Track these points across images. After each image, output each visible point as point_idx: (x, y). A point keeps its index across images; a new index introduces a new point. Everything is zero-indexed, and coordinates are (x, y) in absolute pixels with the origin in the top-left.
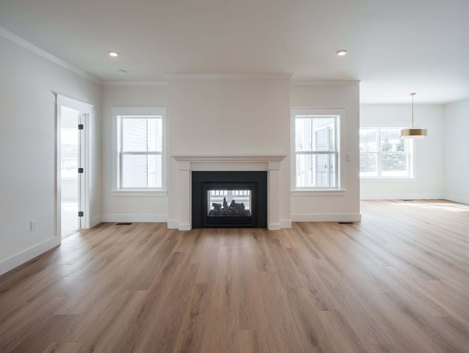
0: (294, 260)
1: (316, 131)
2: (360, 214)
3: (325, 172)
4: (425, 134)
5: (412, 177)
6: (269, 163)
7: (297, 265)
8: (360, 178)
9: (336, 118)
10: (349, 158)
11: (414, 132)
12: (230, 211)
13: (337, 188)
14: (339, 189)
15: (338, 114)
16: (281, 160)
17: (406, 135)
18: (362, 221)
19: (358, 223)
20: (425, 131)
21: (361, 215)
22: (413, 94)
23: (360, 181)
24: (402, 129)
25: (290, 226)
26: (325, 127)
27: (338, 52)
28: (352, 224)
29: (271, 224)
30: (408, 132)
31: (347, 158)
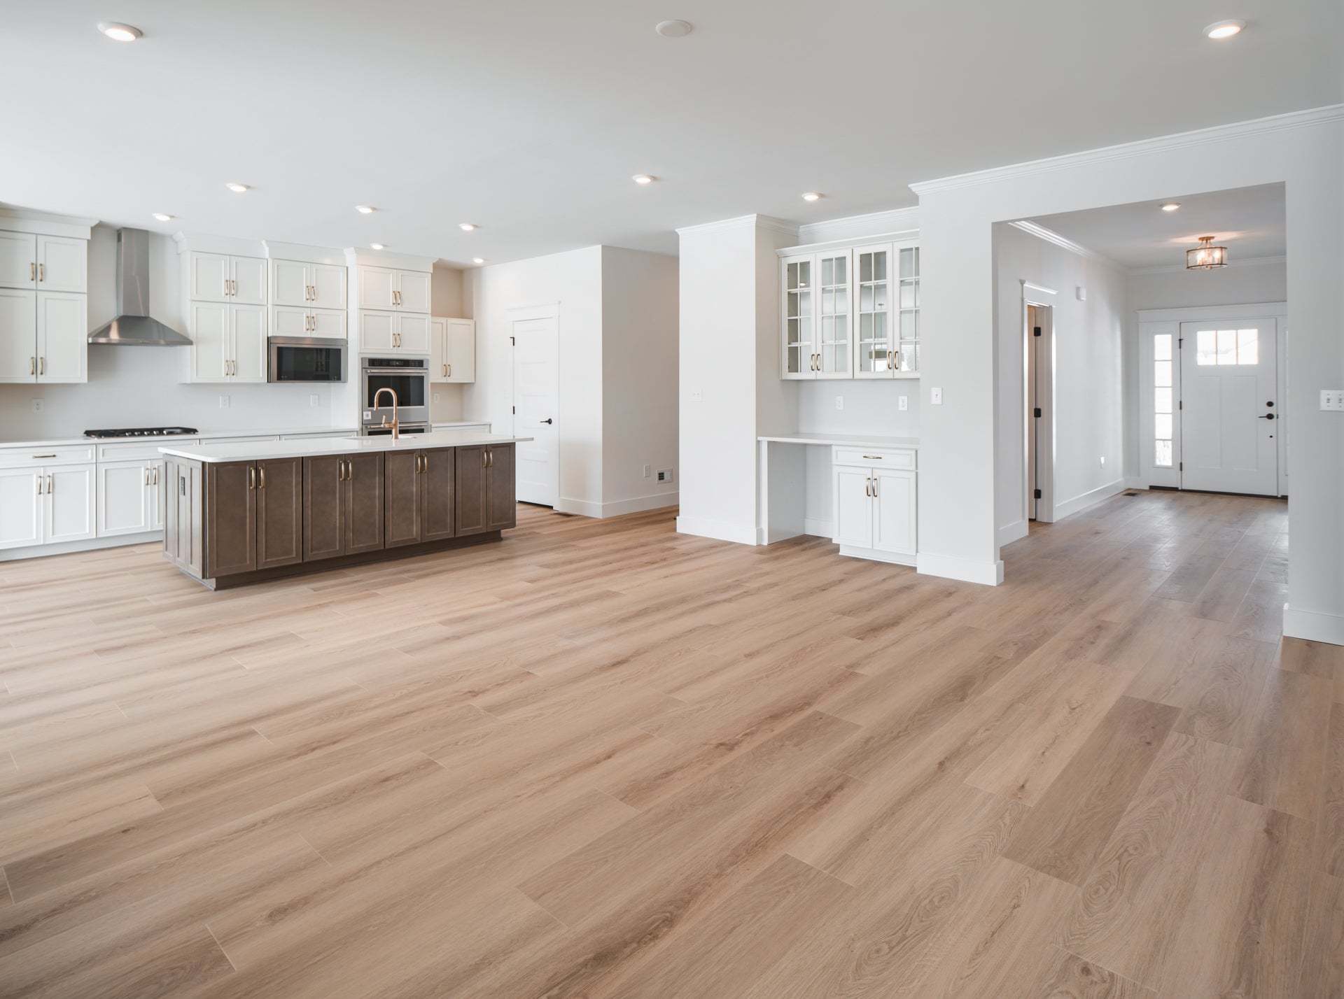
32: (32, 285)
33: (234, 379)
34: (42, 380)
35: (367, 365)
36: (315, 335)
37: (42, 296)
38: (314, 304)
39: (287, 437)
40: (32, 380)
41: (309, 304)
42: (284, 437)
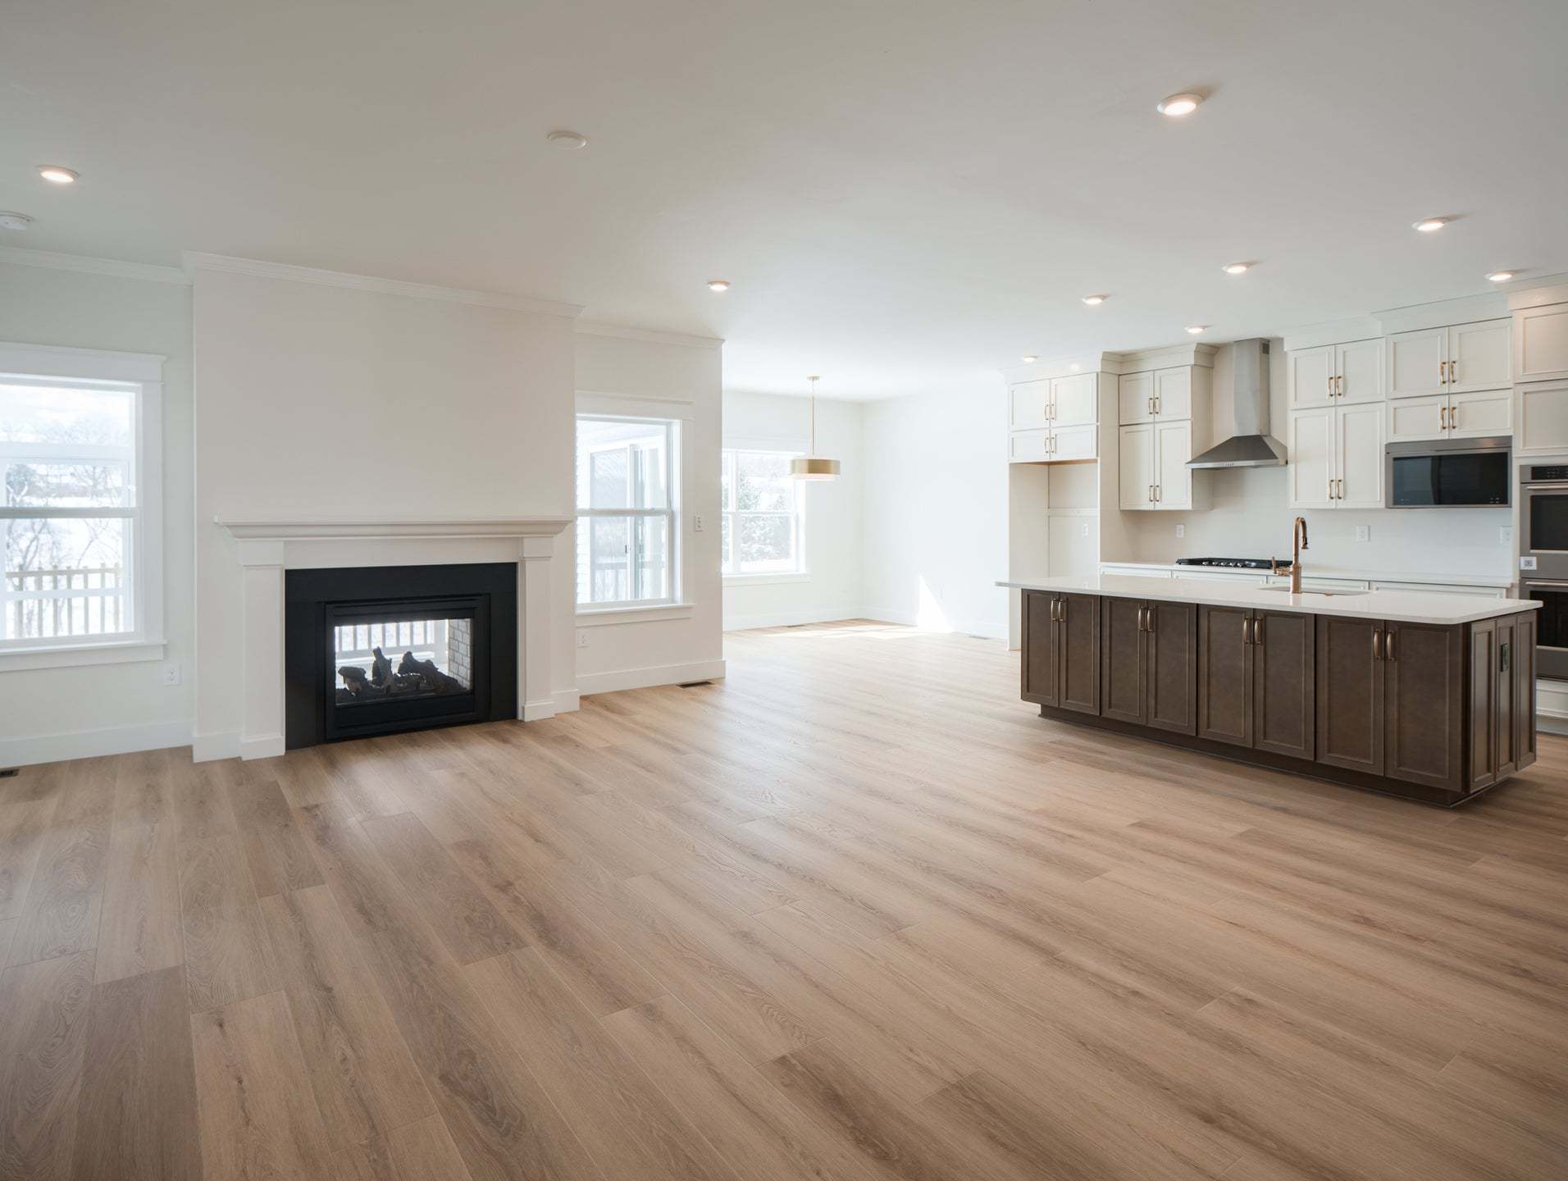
0: (638, 766)
1: (591, 454)
2: (724, 659)
3: (624, 566)
4: (837, 472)
5: (803, 570)
6: (525, 540)
7: (649, 771)
8: (723, 577)
9: (669, 425)
10: (699, 526)
11: (817, 467)
12: (402, 685)
13: (673, 601)
14: (679, 602)
15: (675, 418)
16: (556, 533)
17: (801, 472)
18: (727, 677)
19: (720, 680)
20: (838, 463)
21: (725, 661)
22: (814, 378)
23: (724, 584)
24: (792, 458)
25: (576, 706)
26: (625, 444)
27: (712, 283)
28: (710, 683)
29: (530, 705)
30: (805, 466)
31: (697, 527)
32: (1151, 419)
33: (1341, 504)
34: (1159, 507)
35: (1528, 478)
36: (1456, 435)
37: (1158, 426)
38: (1455, 388)
39: (1378, 585)
40: (1149, 507)
41: (1445, 389)
42: (1374, 585)
